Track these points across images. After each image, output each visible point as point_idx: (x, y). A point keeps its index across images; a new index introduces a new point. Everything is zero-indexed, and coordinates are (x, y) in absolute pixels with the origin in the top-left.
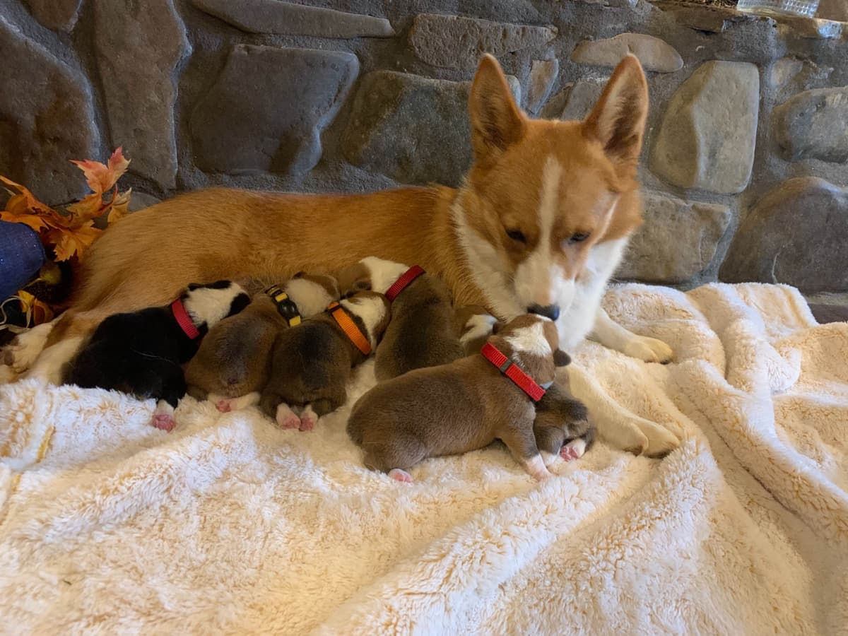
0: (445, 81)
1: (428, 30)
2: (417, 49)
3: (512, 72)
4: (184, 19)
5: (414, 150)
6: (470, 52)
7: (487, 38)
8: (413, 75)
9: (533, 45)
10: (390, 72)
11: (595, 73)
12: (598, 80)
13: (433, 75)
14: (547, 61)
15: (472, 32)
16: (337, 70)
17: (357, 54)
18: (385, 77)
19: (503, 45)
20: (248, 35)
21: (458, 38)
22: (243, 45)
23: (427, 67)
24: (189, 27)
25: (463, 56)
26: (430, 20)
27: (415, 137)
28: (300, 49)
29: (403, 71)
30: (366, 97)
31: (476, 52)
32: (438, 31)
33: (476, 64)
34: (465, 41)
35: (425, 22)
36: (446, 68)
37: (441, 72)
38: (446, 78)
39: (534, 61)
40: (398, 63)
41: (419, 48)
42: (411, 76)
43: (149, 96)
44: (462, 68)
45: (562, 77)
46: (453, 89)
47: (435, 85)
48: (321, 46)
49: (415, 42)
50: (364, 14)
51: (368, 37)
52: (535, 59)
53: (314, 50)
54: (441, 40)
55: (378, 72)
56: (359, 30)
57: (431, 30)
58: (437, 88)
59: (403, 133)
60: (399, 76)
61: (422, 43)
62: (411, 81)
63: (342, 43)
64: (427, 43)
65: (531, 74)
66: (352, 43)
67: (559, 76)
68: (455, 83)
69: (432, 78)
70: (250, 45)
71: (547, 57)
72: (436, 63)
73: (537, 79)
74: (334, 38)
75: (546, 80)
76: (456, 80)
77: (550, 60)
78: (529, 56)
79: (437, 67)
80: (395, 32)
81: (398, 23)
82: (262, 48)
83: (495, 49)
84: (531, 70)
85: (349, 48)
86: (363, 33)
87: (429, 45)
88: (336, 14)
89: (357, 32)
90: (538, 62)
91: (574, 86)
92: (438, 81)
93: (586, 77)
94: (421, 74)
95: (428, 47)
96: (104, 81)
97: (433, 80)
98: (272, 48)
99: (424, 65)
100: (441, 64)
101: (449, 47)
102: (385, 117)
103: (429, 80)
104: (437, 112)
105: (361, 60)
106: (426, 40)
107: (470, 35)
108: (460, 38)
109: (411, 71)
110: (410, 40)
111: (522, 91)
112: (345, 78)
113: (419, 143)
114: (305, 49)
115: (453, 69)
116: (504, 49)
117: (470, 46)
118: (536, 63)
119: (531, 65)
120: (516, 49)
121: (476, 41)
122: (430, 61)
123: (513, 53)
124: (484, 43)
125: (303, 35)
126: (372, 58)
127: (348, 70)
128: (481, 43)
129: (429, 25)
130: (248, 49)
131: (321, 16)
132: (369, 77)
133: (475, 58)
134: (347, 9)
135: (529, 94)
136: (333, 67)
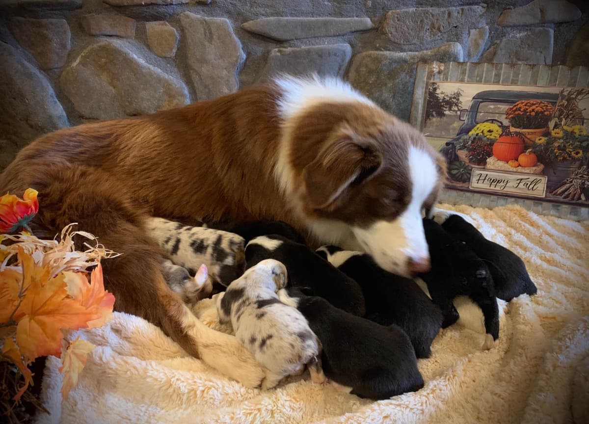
0: (410, 53)
1: (397, 21)
2: (390, 35)
3: (456, 40)
4: (239, 38)
5: (391, 100)
6: (426, 31)
7: (437, 20)
8: (388, 52)
9: (470, 19)
10: (373, 52)
11: (515, 32)
12: (518, 36)
13: (402, 50)
14: (480, 29)
15: (427, 18)
16: (338, 56)
17: (350, 43)
18: (370, 56)
19: (449, 22)
20: (279, 42)
21: (418, 22)
22: (277, 49)
23: (397, 46)
24: (243, 43)
25: (421, 34)
26: (397, 14)
27: (391, 92)
28: (314, 47)
29: (381, 50)
30: (358, 71)
31: (430, 30)
32: (404, 21)
33: (431, 39)
34: (422, 24)
35: (394, 16)
36: (411, 44)
37: (406, 47)
38: (411, 51)
39: (471, 30)
40: (378, 45)
41: (391, 33)
42: (387, 53)
43: (222, 89)
44: (421, 43)
45: (491, 37)
46: (416, 57)
47: (404, 57)
48: (326, 43)
49: (389, 31)
50: (353, 17)
51: (356, 31)
52: (472, 29)
53: (322, 46)
54: (406, 26)
55: (364, 53)
56: (351, 28)
57: (398, 20)
58: (405, 58)
59: (384, 91)
60: (379, 54)
61: (393, 30)
62: (387, 57)
63: (340, 39)
64: (397, 29)
65: (470, 39)
66: (346, 37)
67: (489, 37)
68: (417, 53)
69: (401, 52)
70: (281, 49)
71: (480, 26)
72: (403, 42)
73: (473, 41)
74: (334, 36)
75: (480, 41)
76: (417, 51)
77: (482, 28)
78: (467, 27)
79: (404, 44)
80: (374, 25)
81: (376, 19)
82: (289, 49)
83: (443, 27)
84: (469, 36)
85: (344, 41)
86: (353, 29)
87: (398, 31)
88: (335, 21)
89: (350, 30)
90: (474, 30)
91: (501, 41)
92: (405, 54)
93: (509, 34)
94: (393, 50)
95: (397, 32)
96: (195, 84)
97: (402, 54)
98: (296, 48)
99: (395, 45)
100: (406, 42)
101: (412, 30)
102: (371, 82)
103: (399, 54)
104: (406, 74)
105: (352, 46)
106: (396, 27)
107: (425, 20)
108: (419, 23)
109: (386, 49)
110: (385, 30)
111: (464, 51)
112: (343, 61)
113: (394, 95)
114: (317, 46)
115: (415, 44)
116: (449, 26)
117: (425, 27)
118: (473, 31)
119: (469, 33)
120: (458, 24)
121: (430, 23)
122: (399, 41)
123: (456, 27)
124: (435, 24)
125: (315, 37)
126: (360, 45)
127: (345, 55)
128: (433, 24)
129: (397, 18)
130: (280, 51)
131: (325, 24)
132: (359, 57)
133: (430, 35)
134: (342, 15)
135: (468, 53)
136: (335, 55)
